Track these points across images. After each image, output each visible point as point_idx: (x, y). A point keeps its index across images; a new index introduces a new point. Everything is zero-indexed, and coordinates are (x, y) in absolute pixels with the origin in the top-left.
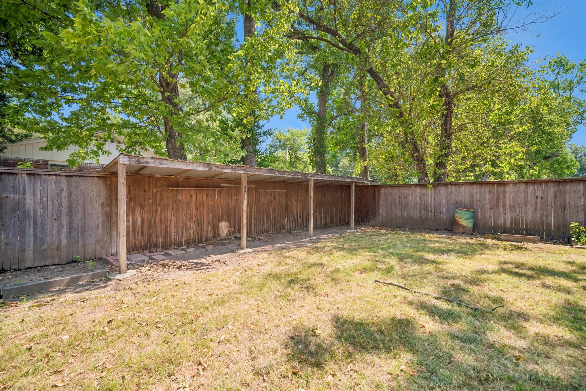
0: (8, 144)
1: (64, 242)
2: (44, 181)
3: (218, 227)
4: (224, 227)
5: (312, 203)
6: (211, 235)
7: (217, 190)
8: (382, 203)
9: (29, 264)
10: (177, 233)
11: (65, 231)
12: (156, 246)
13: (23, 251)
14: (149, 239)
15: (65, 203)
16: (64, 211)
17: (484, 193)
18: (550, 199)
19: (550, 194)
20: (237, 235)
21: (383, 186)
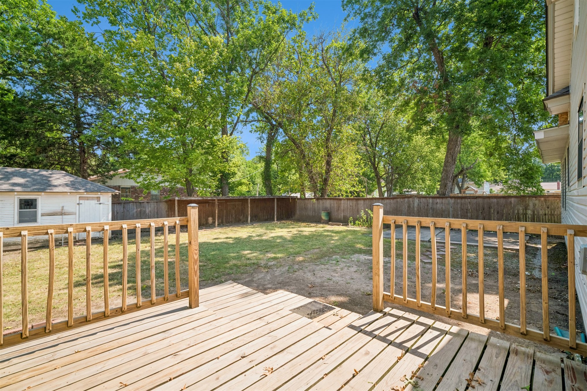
2: (151, 204)
3: (208, 220)
4: (210, 219)
5: (249, 209)
6: (205, 223)
7: (207, 204)
8: (298, 208)
15: (156, 211)
16: (156, 213)
17: (334, 203)
18: (354, 207)
19: (354, 205)
20: (214, 222)
21: (298, 199)
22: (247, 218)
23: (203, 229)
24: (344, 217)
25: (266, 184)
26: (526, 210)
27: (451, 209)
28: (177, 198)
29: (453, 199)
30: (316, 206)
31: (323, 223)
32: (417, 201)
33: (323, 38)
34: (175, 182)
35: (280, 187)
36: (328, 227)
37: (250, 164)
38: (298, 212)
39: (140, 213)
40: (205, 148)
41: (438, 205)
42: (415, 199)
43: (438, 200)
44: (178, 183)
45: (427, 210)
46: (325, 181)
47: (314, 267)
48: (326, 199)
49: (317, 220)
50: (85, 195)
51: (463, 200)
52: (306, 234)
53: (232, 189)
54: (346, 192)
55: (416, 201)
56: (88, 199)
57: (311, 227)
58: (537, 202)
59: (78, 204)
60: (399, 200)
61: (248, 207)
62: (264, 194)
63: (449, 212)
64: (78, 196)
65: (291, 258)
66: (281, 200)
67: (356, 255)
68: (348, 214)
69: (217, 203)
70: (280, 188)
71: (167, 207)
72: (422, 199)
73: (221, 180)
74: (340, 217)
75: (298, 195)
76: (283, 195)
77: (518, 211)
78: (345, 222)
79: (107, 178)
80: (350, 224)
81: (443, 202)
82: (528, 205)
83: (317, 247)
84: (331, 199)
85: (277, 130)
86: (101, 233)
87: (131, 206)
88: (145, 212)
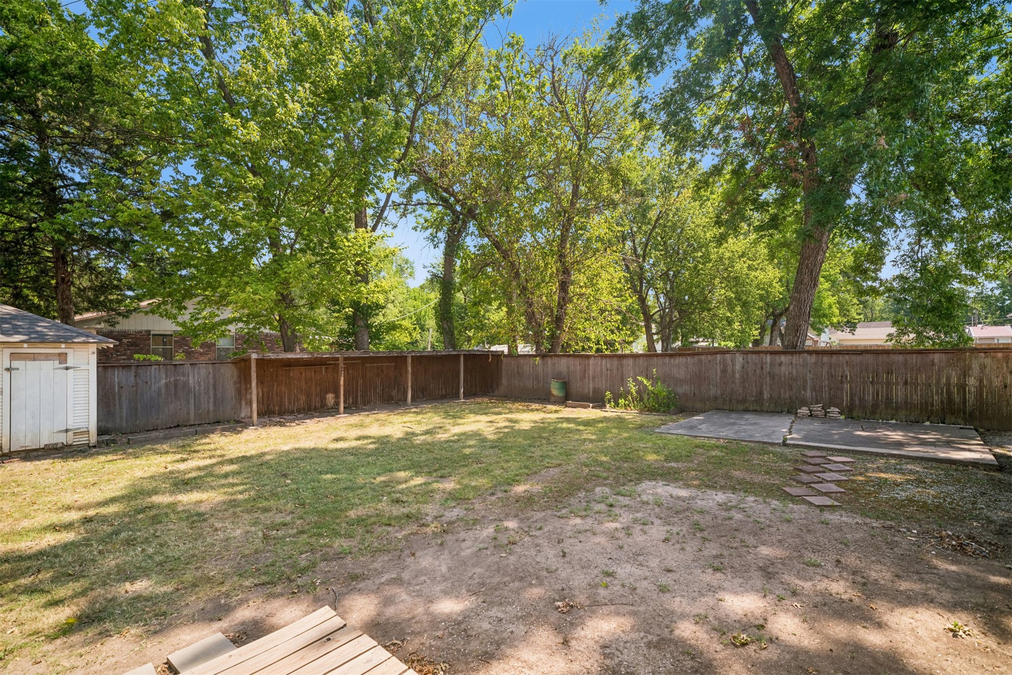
0: (120, 318)
1: (211, 409)
2: (199, 368)
3: (325, 399)
4: (330, 397)
5: (410, 376)
6: (318, 405)
7: (324, 367)
8: (504, 373)
9: (192, 423)
10: (290, 403)
11: (212, 400)
12: (274, 413)
13: (189, 414)
14: (268, 408)
15: (211, 382)
16: (211, 387)
17: (575, 365)
18: (615, 372)
19: (615, 367)
20: (337, 404)
21: (505, 356)
22: (405, 393)
23: (313, 417)
24: (594, 392)
25: (443, 329)
26: (965, 377)
27: (809, 376)
28: (254, 356)
29: (814, 356)
30: (540, 369)
31: (554, 403)
32: (741, 359)
33: (555, 48)
34: (257, 323)
35: (471, 334)
36: (568, 412)
37: (416, 294)
38: (504, 381)
39: (176, 386)
40: (317, 254)
41: (783, 368)
42: (737, 355)
43: (783, 358)
44: (263, 324)
45: (760, 377)
46: (558, 321)
47: (558, 523)
48: (559, 356)
49: (545, 398)
50: (26, 349)
51: (835, 357)
52: (526, 426)
53: (376, 336)
54: (598, 343)
55: (739, 358)
56: (34, 357)
57: (532, 410)
58: (988, 361)
59: (7, 369)
60: (703, 357)
61: (406, 372)
62: (440, 347)
63: (805, 381)
64: (9, 351)
65: (500, 495)
66: (471, 357)
67: (646, 485)
68: (602, 384)
69: (341, 365)
70: (469, 337)
71: (235, 374)
72: (750, 355)
73: (352, 320)
74: (586, 391)
75: (504, 348)
76: (476, 348)
77: (948, 379)
78: (599, 402)
79: (119, 314)
80: (608, 405)
81: (794, 362)
82: (970, 368)
83: (555, 462)
84: (569, 356)
85: (465, 223)
86: (70, 434)
87: (153, 372)
88: (186, 385)
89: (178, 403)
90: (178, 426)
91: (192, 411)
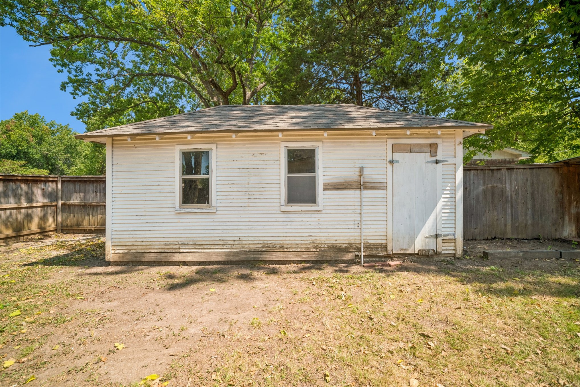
1: (529, 222)
2: (516, 174)
9: (509, 236)
13: (506, 225)
16: (529, 197)
39: (493, 193)
50: (406, 139)
59: (391, 162)
64: (391, 142)
86: (440, 239)
87: (472, 178)
88: (503, 192)
89: (495, 213)
90: (495, 238)
91: (509, 223)
